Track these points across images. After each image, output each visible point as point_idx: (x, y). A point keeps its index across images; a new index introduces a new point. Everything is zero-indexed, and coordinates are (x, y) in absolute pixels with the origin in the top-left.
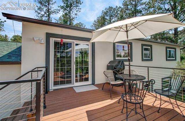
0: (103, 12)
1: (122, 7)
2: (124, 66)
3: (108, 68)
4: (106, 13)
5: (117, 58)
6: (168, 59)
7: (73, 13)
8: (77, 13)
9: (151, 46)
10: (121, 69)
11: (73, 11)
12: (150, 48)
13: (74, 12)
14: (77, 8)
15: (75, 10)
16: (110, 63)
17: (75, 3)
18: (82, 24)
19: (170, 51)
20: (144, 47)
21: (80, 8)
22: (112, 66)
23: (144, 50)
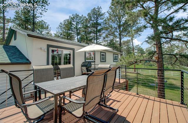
0: (70, 17)
1: (87, 17)
2: (91, 65)
3: (82, 66)
4: (73, 19)
5: (87, 60)
6: (114, 61)
7: (38, 12)
8: (42, 12)
9: (105, 53)
10: (89, 66)
11: (37, 10)
12: (105, 54)
13: (39, 10)
14: (42, 8)
15: (40, 9)
16: (83, 63)
17: (41, 2)
18: (45, 22)
19: (115, 56)
20: (102, 54)
21: (46, 9)
22: (85, 65)
23: (102, 55)
